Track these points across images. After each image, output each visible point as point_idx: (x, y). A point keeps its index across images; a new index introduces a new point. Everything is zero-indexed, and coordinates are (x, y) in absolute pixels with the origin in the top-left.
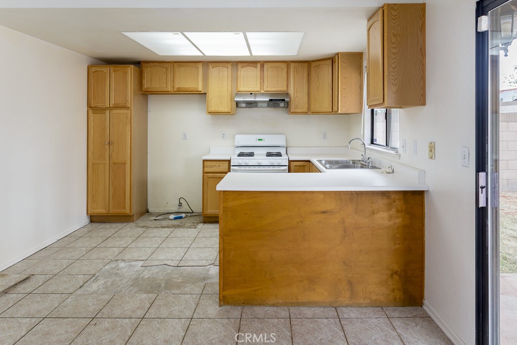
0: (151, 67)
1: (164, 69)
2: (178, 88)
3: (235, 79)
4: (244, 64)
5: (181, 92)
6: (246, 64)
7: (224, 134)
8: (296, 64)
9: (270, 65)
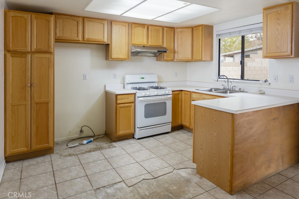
0: (63, 19)
1: (76, 22)
2: (87, 39)
3: (130, 35)
4: (136, 25)
5: (90, 42)
6: (138, 25)
7: (115, 75)
8: (168, 29)
9: (153, 28)
